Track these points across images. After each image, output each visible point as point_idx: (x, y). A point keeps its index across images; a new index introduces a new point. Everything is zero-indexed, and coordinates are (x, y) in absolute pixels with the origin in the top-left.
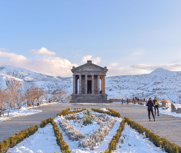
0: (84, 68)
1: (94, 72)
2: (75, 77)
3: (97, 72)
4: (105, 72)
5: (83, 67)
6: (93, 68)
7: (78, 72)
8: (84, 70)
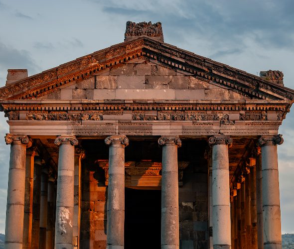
0: (103, 78)
1: (181, 110)
2: (21, 150)
3: (209, 108)
4: (272, 116)
5: (93, 73)
6: (169, 85)
7: (53, 115)
8: (99, 96)
